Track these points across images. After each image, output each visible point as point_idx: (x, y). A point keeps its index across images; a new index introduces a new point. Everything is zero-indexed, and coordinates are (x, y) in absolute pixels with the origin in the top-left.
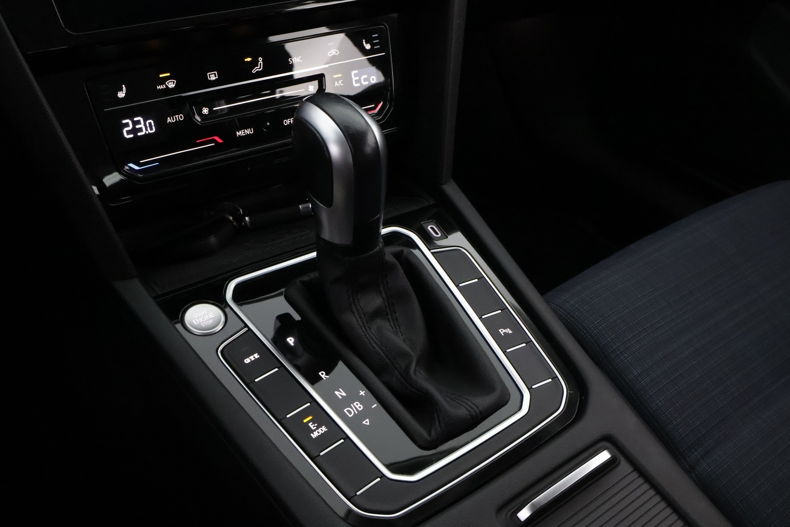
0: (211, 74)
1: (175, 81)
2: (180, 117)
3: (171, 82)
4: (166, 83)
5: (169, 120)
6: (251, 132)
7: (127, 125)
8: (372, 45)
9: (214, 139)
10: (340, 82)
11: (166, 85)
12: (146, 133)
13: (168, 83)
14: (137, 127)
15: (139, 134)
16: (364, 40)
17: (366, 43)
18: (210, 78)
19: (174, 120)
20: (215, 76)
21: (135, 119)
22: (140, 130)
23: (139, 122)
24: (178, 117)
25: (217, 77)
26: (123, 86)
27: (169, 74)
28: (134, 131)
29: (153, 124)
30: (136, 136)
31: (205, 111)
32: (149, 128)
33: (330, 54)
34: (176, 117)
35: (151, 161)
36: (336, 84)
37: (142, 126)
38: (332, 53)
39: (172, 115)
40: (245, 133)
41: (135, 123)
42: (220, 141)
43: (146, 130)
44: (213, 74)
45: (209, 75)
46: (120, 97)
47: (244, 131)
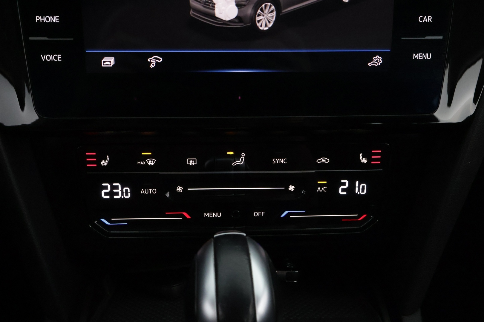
0: (191, 160)
1: (155, 160)
2: (153, 191)
3: (151, 160)
4: (147, 160)
5: (142, 191)
6: (219, 216)
7: (106, 188)
8: (370, 160)
9: (183, 214)
10: (323, 188)
11: (146, 162)
12: (121, 197)
13: (148, 161)
14: (115, 191)
15: (115, 197)
16: (361, 154)
17: (363, 157)
18: (189, 163)
19: (147, 192)
20: (195, 162)
21: (114, 184)
22: (117, 194)
23: (117, 187)
24: (152, 190)
25: (196, 164)
26: (108, 156)
27: (150, 154)
28: (111, 194)
29: (129, 191)
30: (112, 198)
31: (180, 189)
32: (124, 194)
33: (319, 161)
34: (149, 190)
35: (121, 220)
36: (319, 189)
37: (119, 190)
38: (321, 161)
39: (146, 188)
40: (212, 216)
41: (113, 188)
42: (188, 217)
43: (122, 194)
44: (192, 160)
45: (189, 160)
46: (103, 164)
47: (213, 214)
